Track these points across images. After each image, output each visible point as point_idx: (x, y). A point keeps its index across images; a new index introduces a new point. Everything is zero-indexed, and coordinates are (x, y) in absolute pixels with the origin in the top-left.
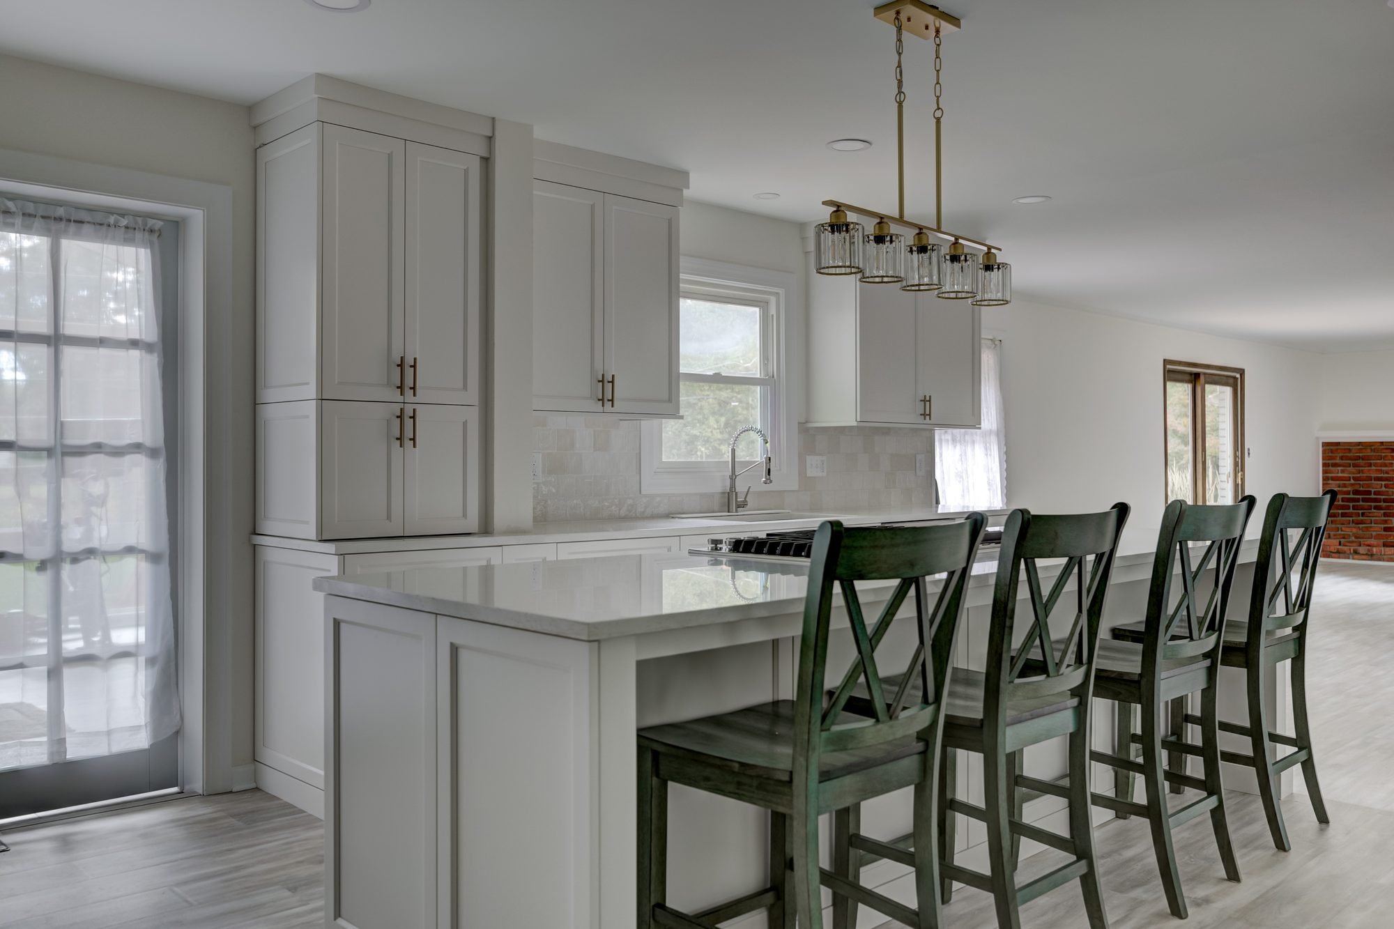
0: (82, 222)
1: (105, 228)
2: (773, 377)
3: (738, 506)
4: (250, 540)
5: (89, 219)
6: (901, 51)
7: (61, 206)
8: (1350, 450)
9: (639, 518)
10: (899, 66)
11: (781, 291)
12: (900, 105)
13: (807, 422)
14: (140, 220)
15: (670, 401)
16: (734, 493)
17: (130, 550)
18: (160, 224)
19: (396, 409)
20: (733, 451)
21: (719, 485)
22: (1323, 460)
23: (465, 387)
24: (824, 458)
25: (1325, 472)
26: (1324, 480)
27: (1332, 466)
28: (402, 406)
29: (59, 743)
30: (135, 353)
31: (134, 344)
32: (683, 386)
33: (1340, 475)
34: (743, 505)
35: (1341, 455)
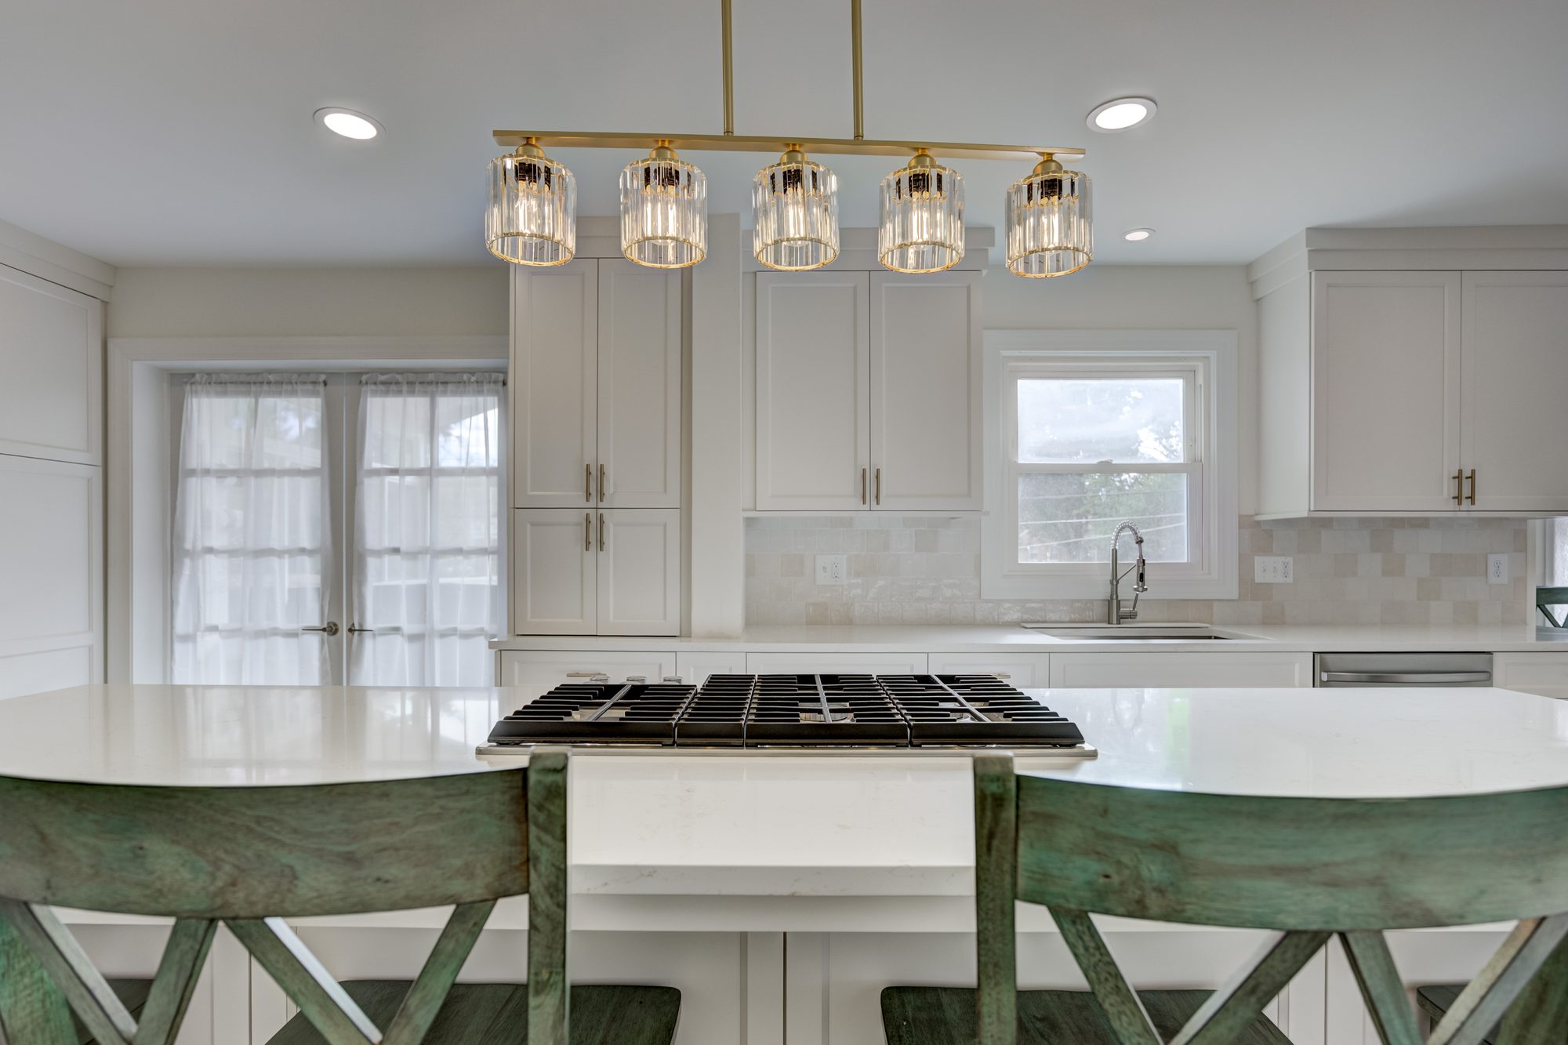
0: (450, 383)
1: (461, 384)
2: (1201, 461)
3: (1121, 618)
5: (452, 380)
7: (431, 372)
11: (1213, 355)
13: (1257, 515)
14: (487, 375)
15: (969, 494)
17: (481, 630)
19: (585, 514)
20: (1114, 552)
21: (1099, 590)
23: (665, 490)
24: (1290, 560)
31: (485, 471)
34: (1132, 616)
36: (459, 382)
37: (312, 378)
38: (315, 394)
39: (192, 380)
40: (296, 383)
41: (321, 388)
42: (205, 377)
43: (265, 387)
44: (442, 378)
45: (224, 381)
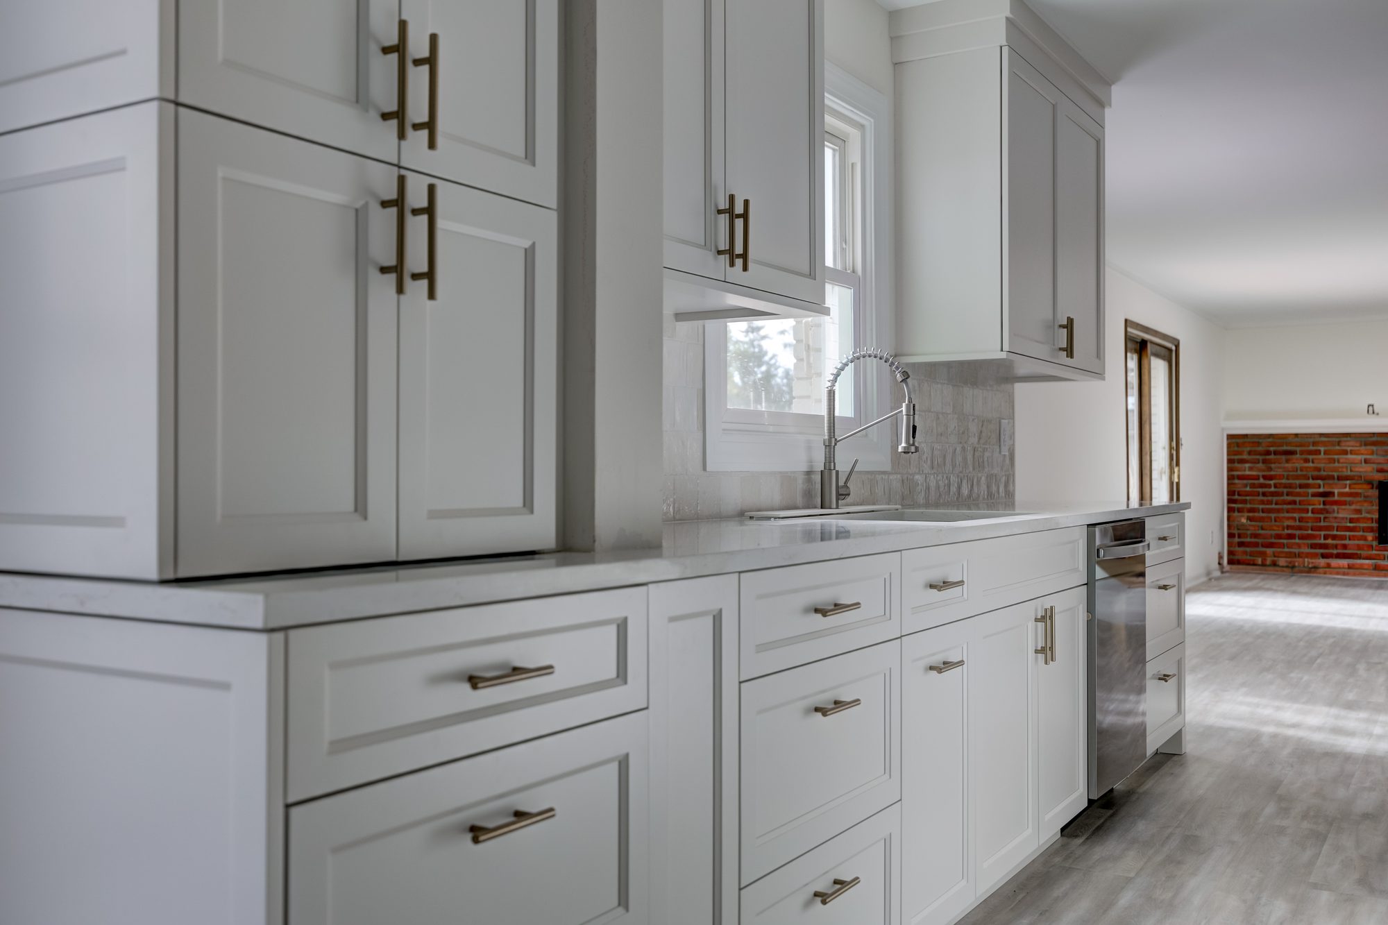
8: (1258, 444)
15: (811, 275)
16: (833, 472)
22: (1228, 455)
23: (530, 156)
25: (1229, 470)
26: (1229, 478)
27: (1238, 463)
33: (1248, 473)
35: (1248, 449)
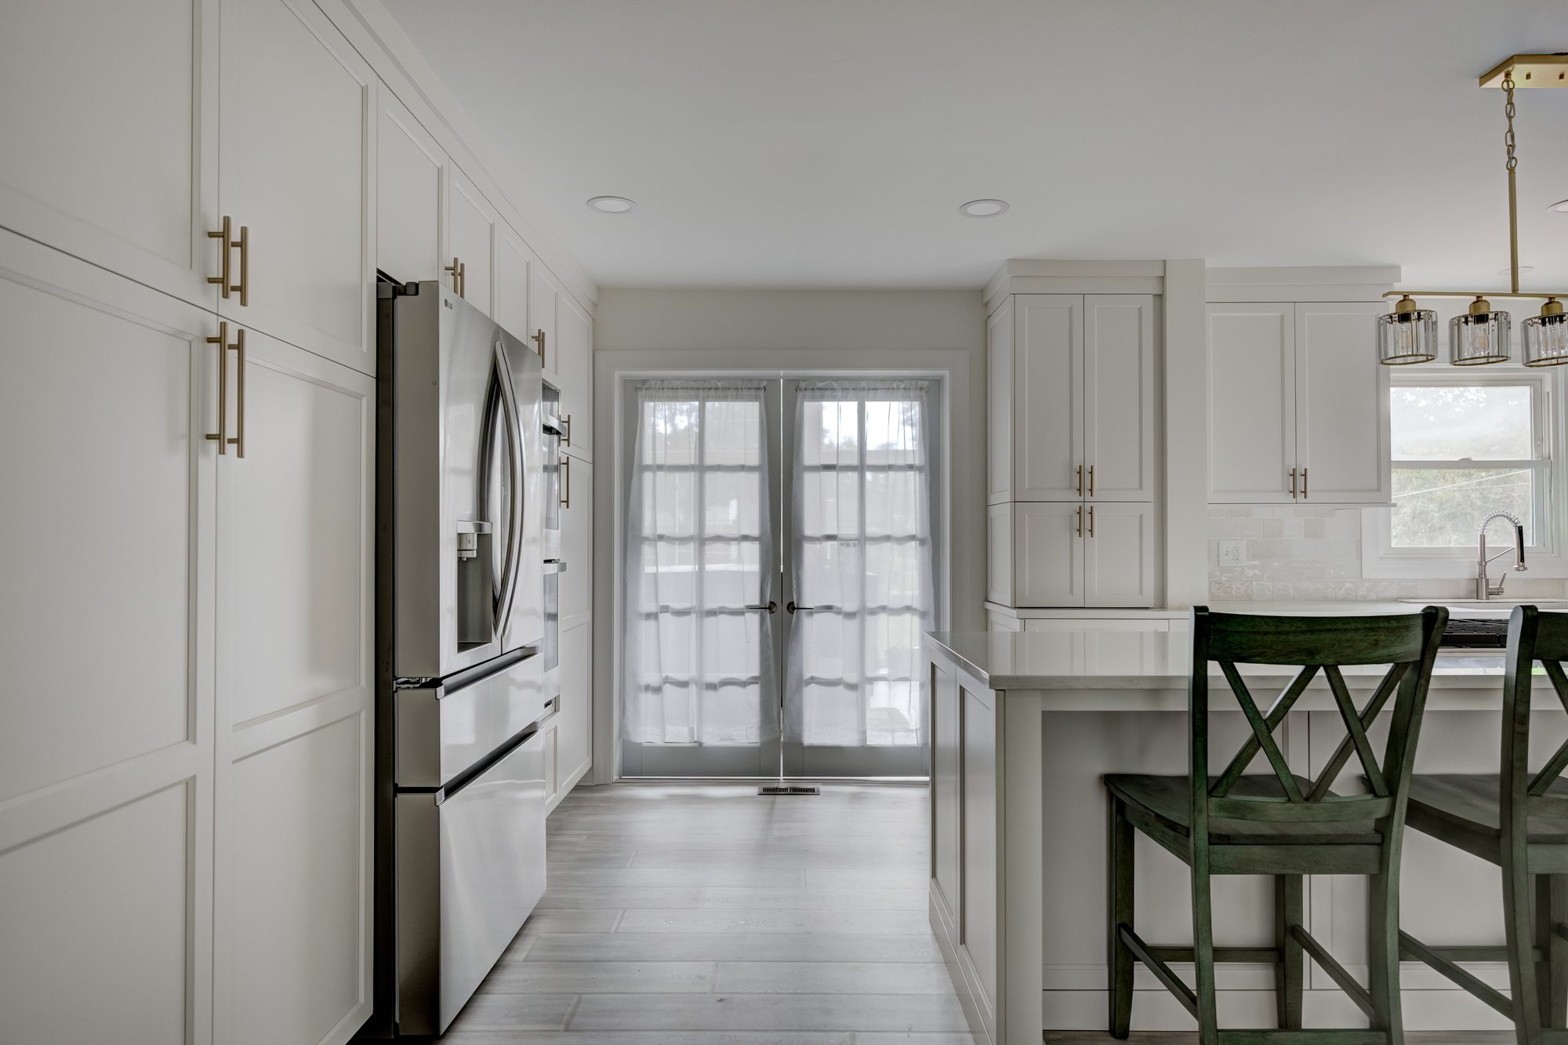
0: (877, 389)
1: (891, 390)
2: (1549, 458)
3: (1490, 593)
4: (983, 606)
5: (882, 387)
6: (1512, 114)
7: (863, 380)
9: (1360, 601)
10: (1510, 130)
12: (1512, 171)
14: (913, 382)
15: (1379, 489)
16: (1484, 580)
17: (908, 609)
18: (926, 383)
19: (1076, 506)
20: (1483, 538)
21: (1467, 570)
23: (1141, 487)
28: (1082, 504)
29: (863, 733)
30: (911, 474)
31: (911, 467)
32: (1396, 476)
34: (1499, 592)
36: (889, 389)
37: (755, 384)
38: (756, 399)
39: (646, 386)
40: (742, 389)
41: (762, 393)
42: (659, 382)
43: (713, 392)
44: (872, 385)
45: (675, 387)
